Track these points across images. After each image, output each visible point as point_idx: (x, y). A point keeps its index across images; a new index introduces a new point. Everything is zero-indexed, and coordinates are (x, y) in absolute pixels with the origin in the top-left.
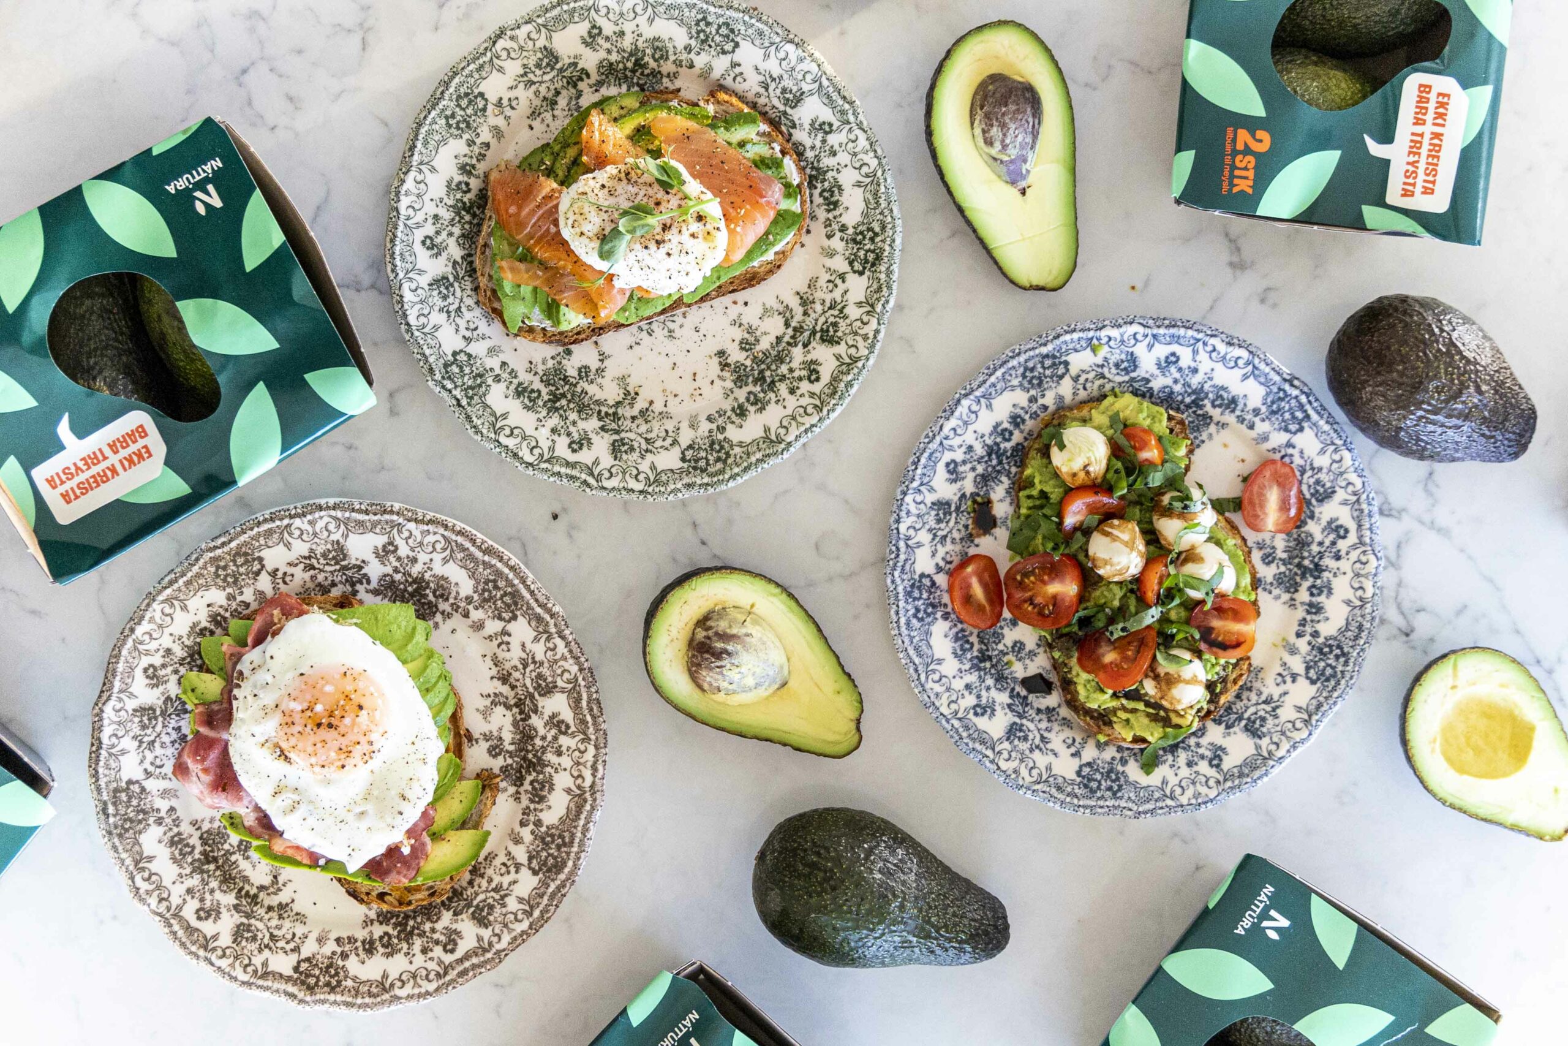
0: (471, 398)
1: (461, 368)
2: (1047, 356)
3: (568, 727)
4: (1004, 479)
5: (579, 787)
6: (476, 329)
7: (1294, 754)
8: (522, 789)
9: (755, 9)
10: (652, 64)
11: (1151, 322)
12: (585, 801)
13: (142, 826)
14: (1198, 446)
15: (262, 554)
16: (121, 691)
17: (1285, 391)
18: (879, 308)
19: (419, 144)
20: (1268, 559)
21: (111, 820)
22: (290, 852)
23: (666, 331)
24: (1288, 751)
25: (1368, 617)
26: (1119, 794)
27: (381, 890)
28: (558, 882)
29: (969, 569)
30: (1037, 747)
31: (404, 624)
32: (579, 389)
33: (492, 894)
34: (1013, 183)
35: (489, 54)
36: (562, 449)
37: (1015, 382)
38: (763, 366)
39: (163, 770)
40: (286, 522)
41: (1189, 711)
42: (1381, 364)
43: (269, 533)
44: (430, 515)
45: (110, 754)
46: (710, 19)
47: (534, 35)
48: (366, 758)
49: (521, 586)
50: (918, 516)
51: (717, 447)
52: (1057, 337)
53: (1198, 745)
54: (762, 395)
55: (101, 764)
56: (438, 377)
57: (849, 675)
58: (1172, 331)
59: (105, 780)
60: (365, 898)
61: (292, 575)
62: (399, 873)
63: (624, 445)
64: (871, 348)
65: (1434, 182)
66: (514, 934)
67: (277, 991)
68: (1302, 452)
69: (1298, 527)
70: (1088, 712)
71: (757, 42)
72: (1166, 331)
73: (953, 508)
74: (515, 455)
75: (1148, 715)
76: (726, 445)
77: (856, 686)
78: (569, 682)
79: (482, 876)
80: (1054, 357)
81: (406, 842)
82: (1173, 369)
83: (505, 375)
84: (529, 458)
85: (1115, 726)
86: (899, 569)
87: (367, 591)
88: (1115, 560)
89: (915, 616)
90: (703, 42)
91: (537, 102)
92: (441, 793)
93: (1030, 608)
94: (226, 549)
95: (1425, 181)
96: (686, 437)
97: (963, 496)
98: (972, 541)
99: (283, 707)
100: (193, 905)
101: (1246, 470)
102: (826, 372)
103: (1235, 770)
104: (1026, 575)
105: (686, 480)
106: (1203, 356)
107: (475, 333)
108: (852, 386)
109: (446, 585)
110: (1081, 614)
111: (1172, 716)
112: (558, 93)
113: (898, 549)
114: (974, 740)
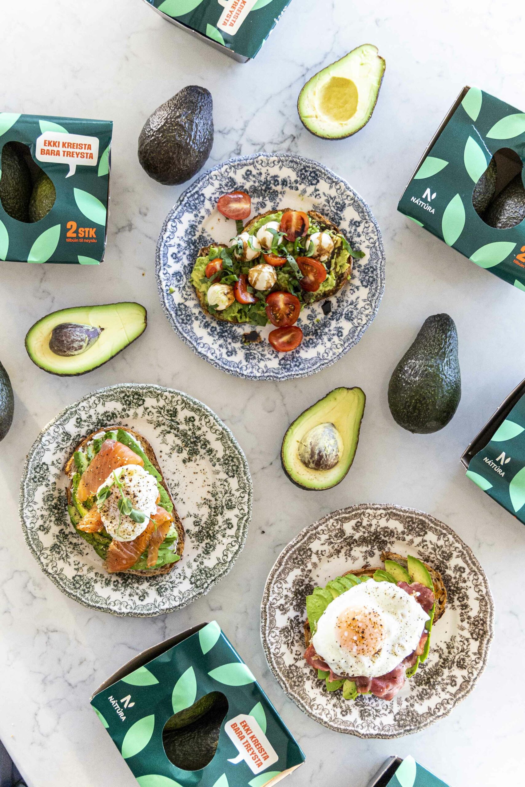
0: (211, 575)
1: (198, 580)
2: (176, 314)
3: (358, 522)
4: (234, 329)
5: (386, 515)
6: (180, 574)
7: (352, 188)
8: (388, 541)
9: (27, 456)
10: (55, 501)
11: (158, 267)
12: (392, 512)
13: (415, 714)
14: (213, 241)
15: (287, 666)
16: (354, 726)
17: (186, 203)
18: (159, 392)
19: (98, 605)
20: (263, 205)
21: (413, 727)
22: (422, 646)
23: (176, 487)
24: (350, 191)
25: (287, 158)
26: (375, 267)
27: (438, 603)
28: (430, 523)
29: (275, 343)
30: (355, 306)
31: (315, 600)
32: (204, 525)
33: (437, 552)
34: (98, 334)
35: (55, 576)
36: (232, 532)
37: (189, 327)
38: (189, 442)
39: (389, 705)
40: (272, 656)
41: (334, 238)
42: (170, 162)
43: (278, 663)
44: (265, 590)
45: (383, 729)
46: (33, 476)
47: (45, 556)
48: (377, 615)
49: (295, 547)
50: (253, 368)
51: (227, 462)
52: (167, 309)
53: (350, 232)
54: (202, 442)
55: (387, 733)
56: (202, 590)
57: (327, 395)
58: (161, 257)
59: (394, 731)
60: (442, 610)
61: (296, 651)
62: (429, 596)
63: (228, 504)
64: (177, 394)
65: (85, 145)
66: (454, 541)
67: (487, 648)
68: (213, 194)
69: (248, 193)
70: (338, 285)
71: (42, 454)
72: (162, 260)
73: (248, 352)
74: (236, 553)
75: (337, 257)
76: (226, 457)
77: (332, 391)
78: (338, 523)
79: (429, 557)
80: (176, 310)
81: (414, 595)
82: (179, 255)
83: (200, 560)
84: (237, 547)
85: (343, 272)
86: (277, 375)
87: (302, 616)
88: (266, 278)
89: (298, 366)
90: (43, 479)
91: (75, 552)
92: (392, 579)
93: (291, 315)
94: (286, 682)
95: (85, 149)
96: (223, 476)
97: (242, 347)
98: (263, 342)
99: (356, 654)
100: (450, 688)
101: (223, 218)
102: (190, 414)
103: (361, 215)
104: (276, 318)
105: (243, 475)
106: (172, 242)
107: (182, 574)
108: (195, 402)
109: (297, 581)
110: (292, 292)
111: (337, 246)
112: (71, 543)
113: (268, 376)
114: (354, 336)
